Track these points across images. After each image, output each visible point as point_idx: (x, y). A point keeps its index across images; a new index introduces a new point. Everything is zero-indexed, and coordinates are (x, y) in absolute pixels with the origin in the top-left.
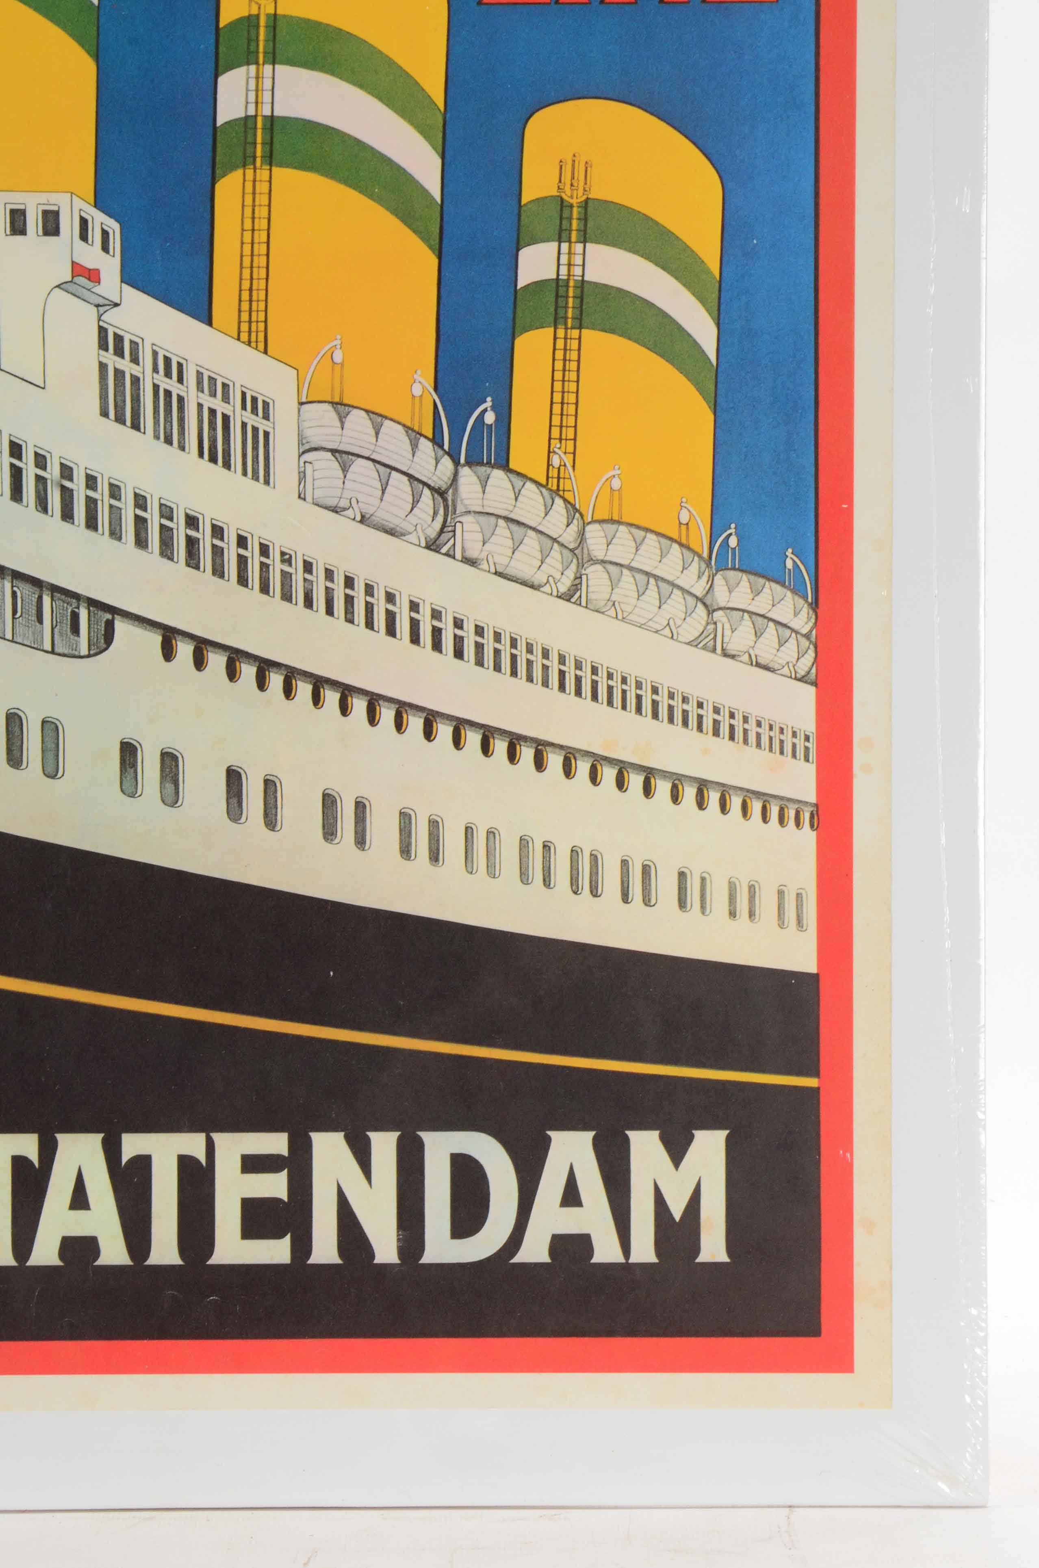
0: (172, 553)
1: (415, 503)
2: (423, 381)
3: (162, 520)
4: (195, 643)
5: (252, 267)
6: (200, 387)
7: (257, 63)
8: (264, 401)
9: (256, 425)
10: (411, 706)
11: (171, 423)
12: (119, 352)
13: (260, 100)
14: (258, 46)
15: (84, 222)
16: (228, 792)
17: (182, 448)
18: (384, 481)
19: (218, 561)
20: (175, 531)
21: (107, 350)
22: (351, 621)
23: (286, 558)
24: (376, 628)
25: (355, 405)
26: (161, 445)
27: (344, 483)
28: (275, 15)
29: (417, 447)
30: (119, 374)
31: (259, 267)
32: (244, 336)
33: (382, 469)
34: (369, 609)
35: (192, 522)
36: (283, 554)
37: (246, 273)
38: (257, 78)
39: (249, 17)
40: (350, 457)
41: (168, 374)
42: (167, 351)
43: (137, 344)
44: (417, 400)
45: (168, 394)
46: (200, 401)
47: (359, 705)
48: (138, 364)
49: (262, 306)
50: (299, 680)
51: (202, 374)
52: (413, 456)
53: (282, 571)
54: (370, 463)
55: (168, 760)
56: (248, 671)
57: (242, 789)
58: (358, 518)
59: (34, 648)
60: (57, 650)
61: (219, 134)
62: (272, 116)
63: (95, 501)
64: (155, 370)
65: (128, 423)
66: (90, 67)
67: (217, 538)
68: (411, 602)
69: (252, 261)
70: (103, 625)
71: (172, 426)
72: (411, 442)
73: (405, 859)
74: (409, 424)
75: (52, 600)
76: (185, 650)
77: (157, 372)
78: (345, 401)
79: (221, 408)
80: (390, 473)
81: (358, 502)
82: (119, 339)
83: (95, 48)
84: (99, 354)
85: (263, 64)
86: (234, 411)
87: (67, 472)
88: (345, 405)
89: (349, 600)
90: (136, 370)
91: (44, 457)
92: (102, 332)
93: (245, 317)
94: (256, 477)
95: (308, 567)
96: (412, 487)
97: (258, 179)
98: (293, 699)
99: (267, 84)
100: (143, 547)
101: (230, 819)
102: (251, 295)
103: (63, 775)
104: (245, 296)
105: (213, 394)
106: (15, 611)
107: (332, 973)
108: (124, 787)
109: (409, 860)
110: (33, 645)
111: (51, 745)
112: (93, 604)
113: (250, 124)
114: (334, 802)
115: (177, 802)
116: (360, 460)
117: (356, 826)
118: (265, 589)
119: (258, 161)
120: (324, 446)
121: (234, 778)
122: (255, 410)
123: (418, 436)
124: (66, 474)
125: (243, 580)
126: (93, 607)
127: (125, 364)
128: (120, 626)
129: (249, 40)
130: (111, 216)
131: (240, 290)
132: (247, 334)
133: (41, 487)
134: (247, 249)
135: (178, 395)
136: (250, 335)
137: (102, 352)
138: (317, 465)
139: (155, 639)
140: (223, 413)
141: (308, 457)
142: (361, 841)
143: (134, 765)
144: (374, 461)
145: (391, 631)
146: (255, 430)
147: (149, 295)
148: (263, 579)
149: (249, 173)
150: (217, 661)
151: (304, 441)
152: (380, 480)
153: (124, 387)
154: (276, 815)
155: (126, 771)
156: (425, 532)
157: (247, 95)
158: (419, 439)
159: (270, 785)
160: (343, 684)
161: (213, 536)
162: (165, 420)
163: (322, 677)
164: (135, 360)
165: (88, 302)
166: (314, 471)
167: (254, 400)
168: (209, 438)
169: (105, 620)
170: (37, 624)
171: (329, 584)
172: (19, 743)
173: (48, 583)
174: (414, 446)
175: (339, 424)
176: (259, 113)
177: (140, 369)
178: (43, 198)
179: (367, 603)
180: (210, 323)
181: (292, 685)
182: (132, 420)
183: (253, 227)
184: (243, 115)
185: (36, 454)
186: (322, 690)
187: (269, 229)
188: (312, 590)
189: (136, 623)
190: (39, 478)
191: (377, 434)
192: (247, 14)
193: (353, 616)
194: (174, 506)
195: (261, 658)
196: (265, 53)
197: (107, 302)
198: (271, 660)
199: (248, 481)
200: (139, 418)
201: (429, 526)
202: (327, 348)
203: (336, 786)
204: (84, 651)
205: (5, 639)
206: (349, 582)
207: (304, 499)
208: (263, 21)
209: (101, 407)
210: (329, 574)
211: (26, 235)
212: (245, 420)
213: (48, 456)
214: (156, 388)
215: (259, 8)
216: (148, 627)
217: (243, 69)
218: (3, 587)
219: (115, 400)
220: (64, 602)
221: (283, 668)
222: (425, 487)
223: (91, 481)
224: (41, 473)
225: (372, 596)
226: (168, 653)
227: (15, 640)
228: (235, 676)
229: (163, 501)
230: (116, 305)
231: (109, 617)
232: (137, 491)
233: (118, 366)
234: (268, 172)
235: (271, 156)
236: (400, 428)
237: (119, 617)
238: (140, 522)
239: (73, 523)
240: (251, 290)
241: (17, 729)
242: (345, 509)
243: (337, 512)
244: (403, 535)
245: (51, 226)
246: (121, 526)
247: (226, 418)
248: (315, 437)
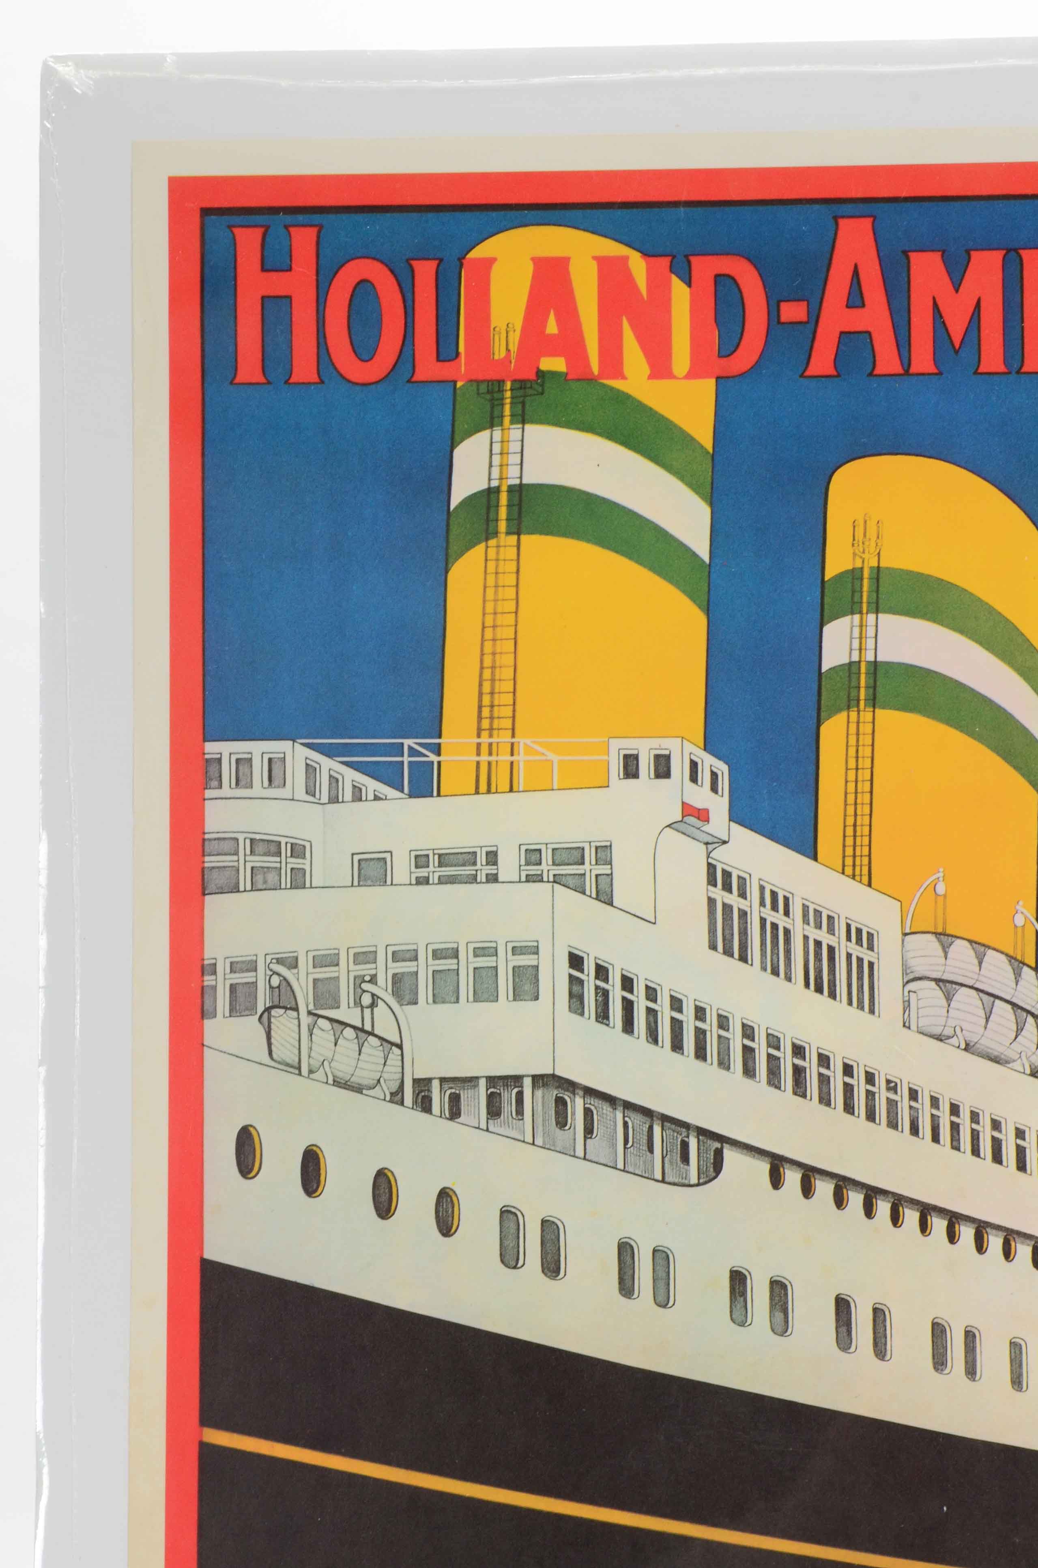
0: (780, 1082)
1: (1019, 1030)
2: (1025, 911)
3: (769, 1049)
4: (803, 1171)
5: (856, 804)
6: (806, 920)
7: (861, 613)
8: (868, 933)
9: (861, 955)
10: (1019, 1233)
11: (778, 954)
12: (727, 887)
13: (863, 647)
14: (861, 596)
15: (694, 765)
16: (837, 1321)
17: (789, 979)
18: (988, 1010)
19: (825, 1090)
20: (782, 1061)
21: (715, 885)
22: (957, 1149)
23: (892, 1086)
24: (982, 1155)
25: (958, 935)
26: (768, 976)
27: (948, 1011)
28: (878, 567)
29: (1020, 975)
30: (727, 908)
31: (862, 804)
32: (849, 870)
33: (985, 997)
34: (975, 1136)
35: (798, 1051)
36: (888, 1082)
37: (851, 810)
38: (861, 626)
39: (853, 570)
40: (954, 986)
41: (775, 908)
42: (774, 885)
43: (745, 879)
44: (1020, 930)
45: (775, 926)
46: (806, 933)
47: (967, 1233)
48: (746, 899)
49: (866, 840)
50: (907, 1207)
51: (808, 907)
52: (1017, 985)
53: (888, 1098)
54: (973, 992)
55: (777, 1289)
56: (856, 1199)
57: (851, 1318)
58: (963, 1046)
59: (645, 1177)
60: (667, 1179)
61: (823, 679)
62: (875, 662)
63: (704, 1032)
64: (762, 904)
65: (736, 955)
66: (701, 620)
67: (823, 1066)
68: (1017, 1129)
69: (856, 798)
70: (712, 1154)
71: (778, 958)
72: (1014, 970)
73: (1017, 1391)
74: (1011, 953)
75: (663, 1129)
76: (792, 1178)
77: (764, 906)
78: (948, 932)
79: (826, 939)
80: (994, 1002)
81: (962, 1030)
82: (727, 875)
83: (706, 603)
84: (707, 890)
85: (867, 613)
86: (839, 943)
87: (676, 1004)
88: (948, 935)
89: (955, 1128)
90: (743, 904)
91: (655, 990)
92: (711, 869)
93: (849, 851)
94: (861, 1007)
95: (913, 1095)
96: (1016, 1015)
97: (861, 721)
98: (900, 1226)
99: (871, 632)
100: (751, 1076)
101: (840, 1349)
102: (855, 831)
103: (674, 1304)
104: (850, 831)
105: (819, 926)
106: (626, 1141)
107: (945, 1509)
108: (733, 1316)
109: (1020, 1391)
110: (644, 1175)
111: (662, 1274)
112: (703, 1133)
113: (854, 669)
114: (944, 1331)
115: (786, 1331)
116: (963, 989)
117: (966, 1356)
118: (871, 1116)
119: (862, 703)
120: (928, 976)
121: (843, 1306)
122: (859, 941)
123: (1021, 965)
124: (676, 1006)
125: (849, 1108)
126: (702, 1136)
127: (733, 899)
128: (730, 1154)
129: (853, 592)
130: (720, 759)
131: (845, 826)
132: (851, 868)
133: (652, 1019)
134: (851, 787)
135: (785, 928)
136: (854, 870)
137: (711, 888)
138: (921, 994)
139: (764, 1167)
140: (828, 945)
141: (912, 986)
142: (971, 1371)
143: (743, 1294)
144: (977, 989)
145: (997, 1158)
146: (860, 960)
147: (756, 832)
148: (869, 1107)
149: (853, 715)
150: (824, 1189)
151: (908, 971)
152: (984, 1008)
153: (732, 920)
154: (886, 1344)
155: (736, 1299)
156: (1030, 1059)
157: (851, 642)
158: (1022, 968)
159: (879, 1314)
160: (951, 1212)
161: (819, 1065)
162: (772, 952)
163: (929, 1205)
164: (743, 895)
165: (698, 841)
166: (918, 1000)
167: (859, 931)
168: (815, 969)
169: (714, 1148)
170: (648, 1153)
171: (935, 1112)
172: (631, 1272)
173: (659, 1113)
174: (1018, 975)
175: (942, 954)
176: (863, 659)
177: (747, 903)
178: (655, 743)
179: (973, 1130)
180: (815, 858)
181: (899, 1212)
182: (739, 952)
183: (857, 765)
184: (847, 661)
185: (647, 987)
186: (929, 1218)
187: (872, 768)
188: (918, 1118)
189: (745, 1151)
190: (649, 1010)
191: (980, 963)
192: (851, 568)
193: (959, 1143)
194: (781, 1036)
195: (868, 1185)
196: (868, 603)
197: (716, 840)
198: (877, 1188)
199: (853, 1010)
200: (746, 950)
201: (1034, 1053)
202: (931, 880)
203: (945, 1315)
204: (694, 1180)
205: (616, 1169)
206: (955, 1109)
207: (909, 1028)
208: (866, 574)
209: (710, 941)
210: (935, 1102)
211: (638, 778)
212: (850, 951)
213: (658, 989)
214: (763, 921)
215: (863, 562)
216: (756, 1155)
217: (849, 618)
218: (615, 1118)
219: (723, 934)
220: (674, 1131)
221: (890, 1196)
222: (1029, 1015)
223: (700, 1013)
224: (651, 1005)
225: (978, 1123)
226: (776, 1181)
227: (626, 1169)
228: (842, 1205)
229: (770, 1031)
230: (725, 842)
231: (718, 1145)
232: (745, 1021)
233: (727, 901)
234: (872, 713)
235: (874, 699)
236: (1003, 957)
237: (728, 1145)
238: (748, 1051)
239: (683, 1054)
240: (855, 825)
241: (628, 1259)
242: (949, 1037)
243: (941, 1040)
244: (1007, 1062)
245: (662, 769)
246: (729, 1055)
247: (831, 949)
248: (920, 967)
